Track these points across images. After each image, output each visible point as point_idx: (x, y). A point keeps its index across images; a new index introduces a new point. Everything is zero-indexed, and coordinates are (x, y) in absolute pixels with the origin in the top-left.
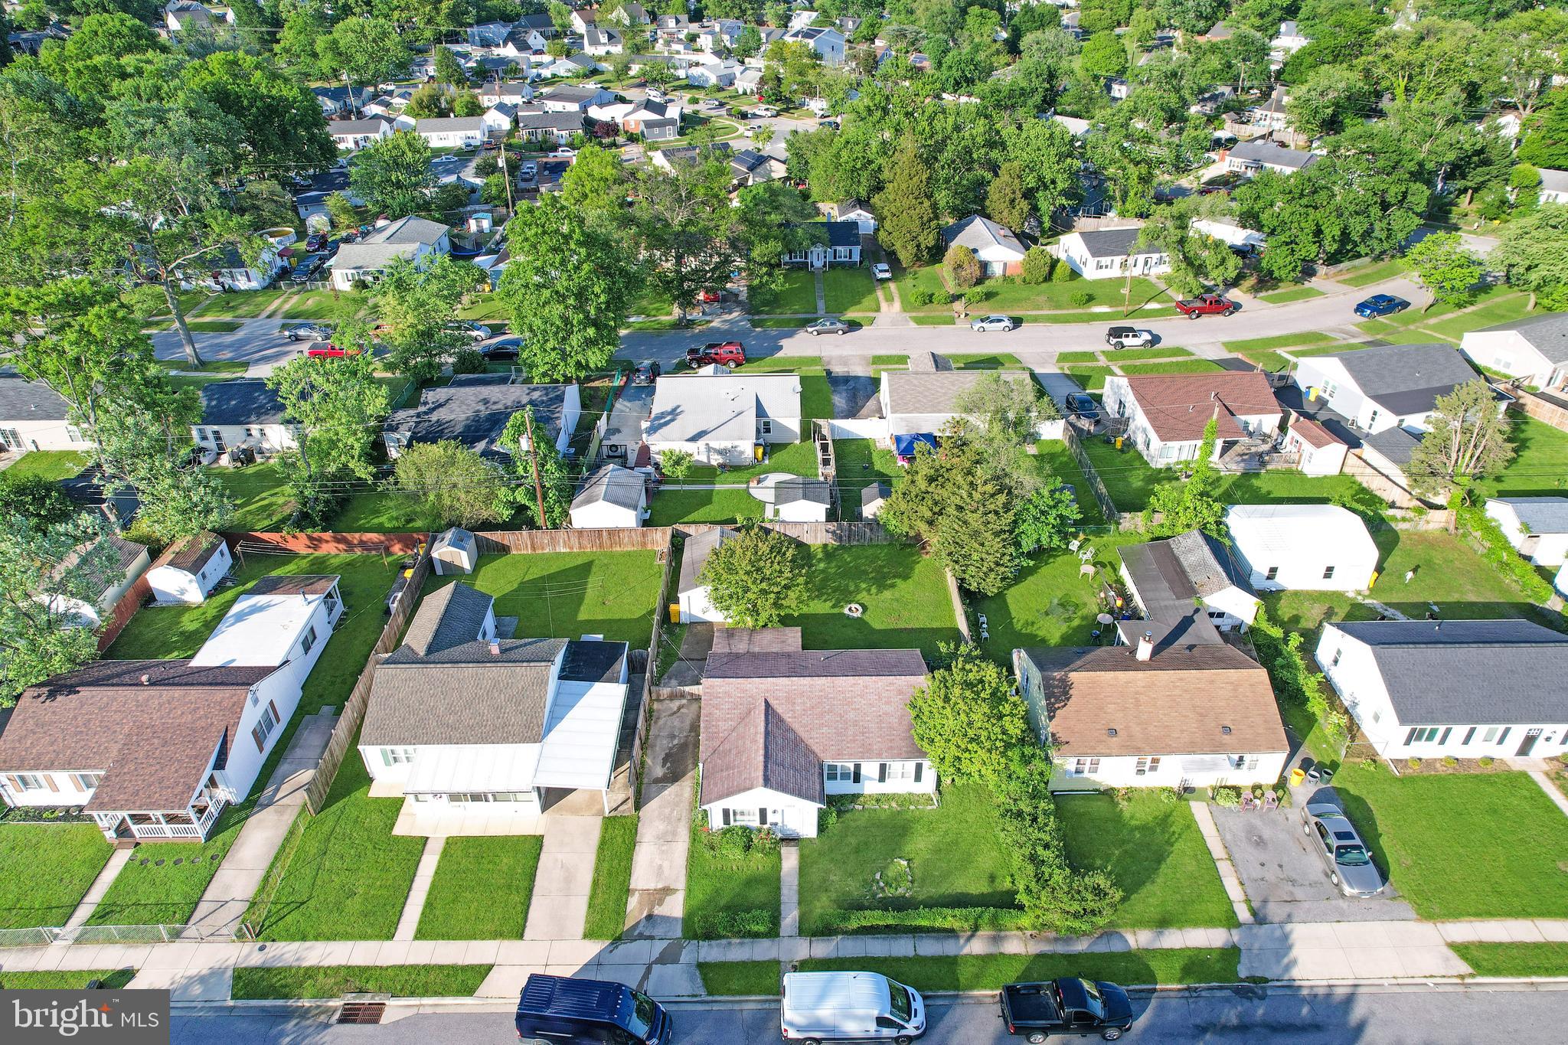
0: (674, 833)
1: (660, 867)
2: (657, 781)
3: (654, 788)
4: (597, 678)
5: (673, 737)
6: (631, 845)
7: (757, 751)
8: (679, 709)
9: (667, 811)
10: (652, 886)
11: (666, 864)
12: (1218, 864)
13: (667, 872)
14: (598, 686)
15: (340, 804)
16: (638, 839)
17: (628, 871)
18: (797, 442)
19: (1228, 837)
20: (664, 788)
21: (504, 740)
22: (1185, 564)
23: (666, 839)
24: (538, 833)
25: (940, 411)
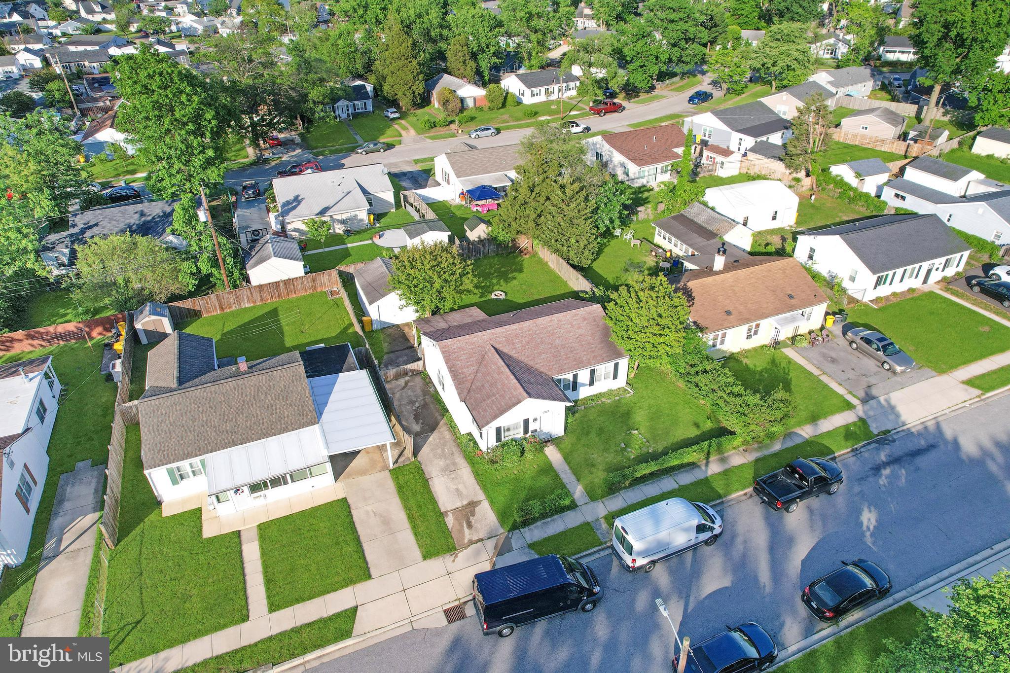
0: (455, 464)
1: (457, 490)
3: (419, 439)
4: (340, 371)
5: (413, 403)
6: (425, 482)
7: (508, 377)
8: (406, 383)
9: (439, 451)
10: (459, 504)
11: (460, 487)
12: (820, 377)
13: (465, 492)
14: (343, 377)
16: (427, 476)
17: (433, 501)
18: (393, 210)
19: (815, 362)
20: (427, 437)
21: (285, 430)
22: (699, 222)
23: (450, 470)
24: (340, 496)
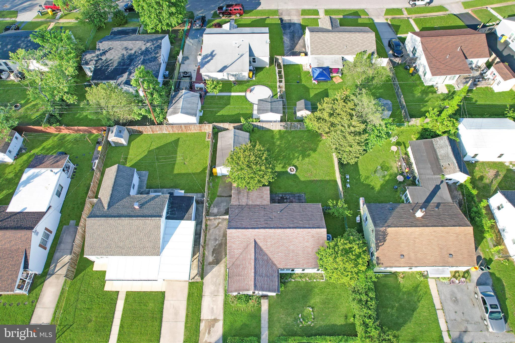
0: (218, 291)
1: (213, 308)
2: (210, 264)
3: (209, 267)
4: (182, 218)
5: (216, 240)
7: (251, 269)
8: (218, 224)
9: (215, 279)
10: (210, 318)
11: (215, 307)
12: (438, 311)
13: (215, 311)
14: (183, 223)
15: (81, 275)
16: (203, 294)
17: (199, 310)
18: (268, 66)
19: (443, 298)
20: (213, 268)
21: (144, 254)
23: (214, 294)
24: (163, 291)
25: (333, 54)
